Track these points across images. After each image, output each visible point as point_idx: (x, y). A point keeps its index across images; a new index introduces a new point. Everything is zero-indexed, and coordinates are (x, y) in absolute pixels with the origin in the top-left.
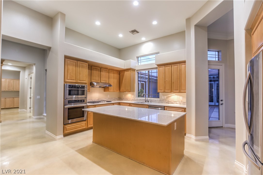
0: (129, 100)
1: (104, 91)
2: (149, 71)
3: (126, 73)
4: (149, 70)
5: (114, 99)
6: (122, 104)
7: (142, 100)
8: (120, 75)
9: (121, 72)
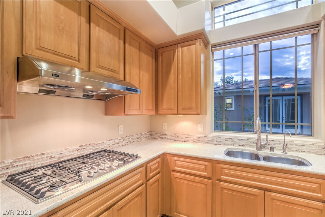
0: (185, 139)
1: (106, 113)
2: (256, 46)
3: (181, 52)
4: (256, 42)
5: (137, 136)
6: (176, 158)
7: (238, 141)
8: (156, 59)
9: (160, 51)
